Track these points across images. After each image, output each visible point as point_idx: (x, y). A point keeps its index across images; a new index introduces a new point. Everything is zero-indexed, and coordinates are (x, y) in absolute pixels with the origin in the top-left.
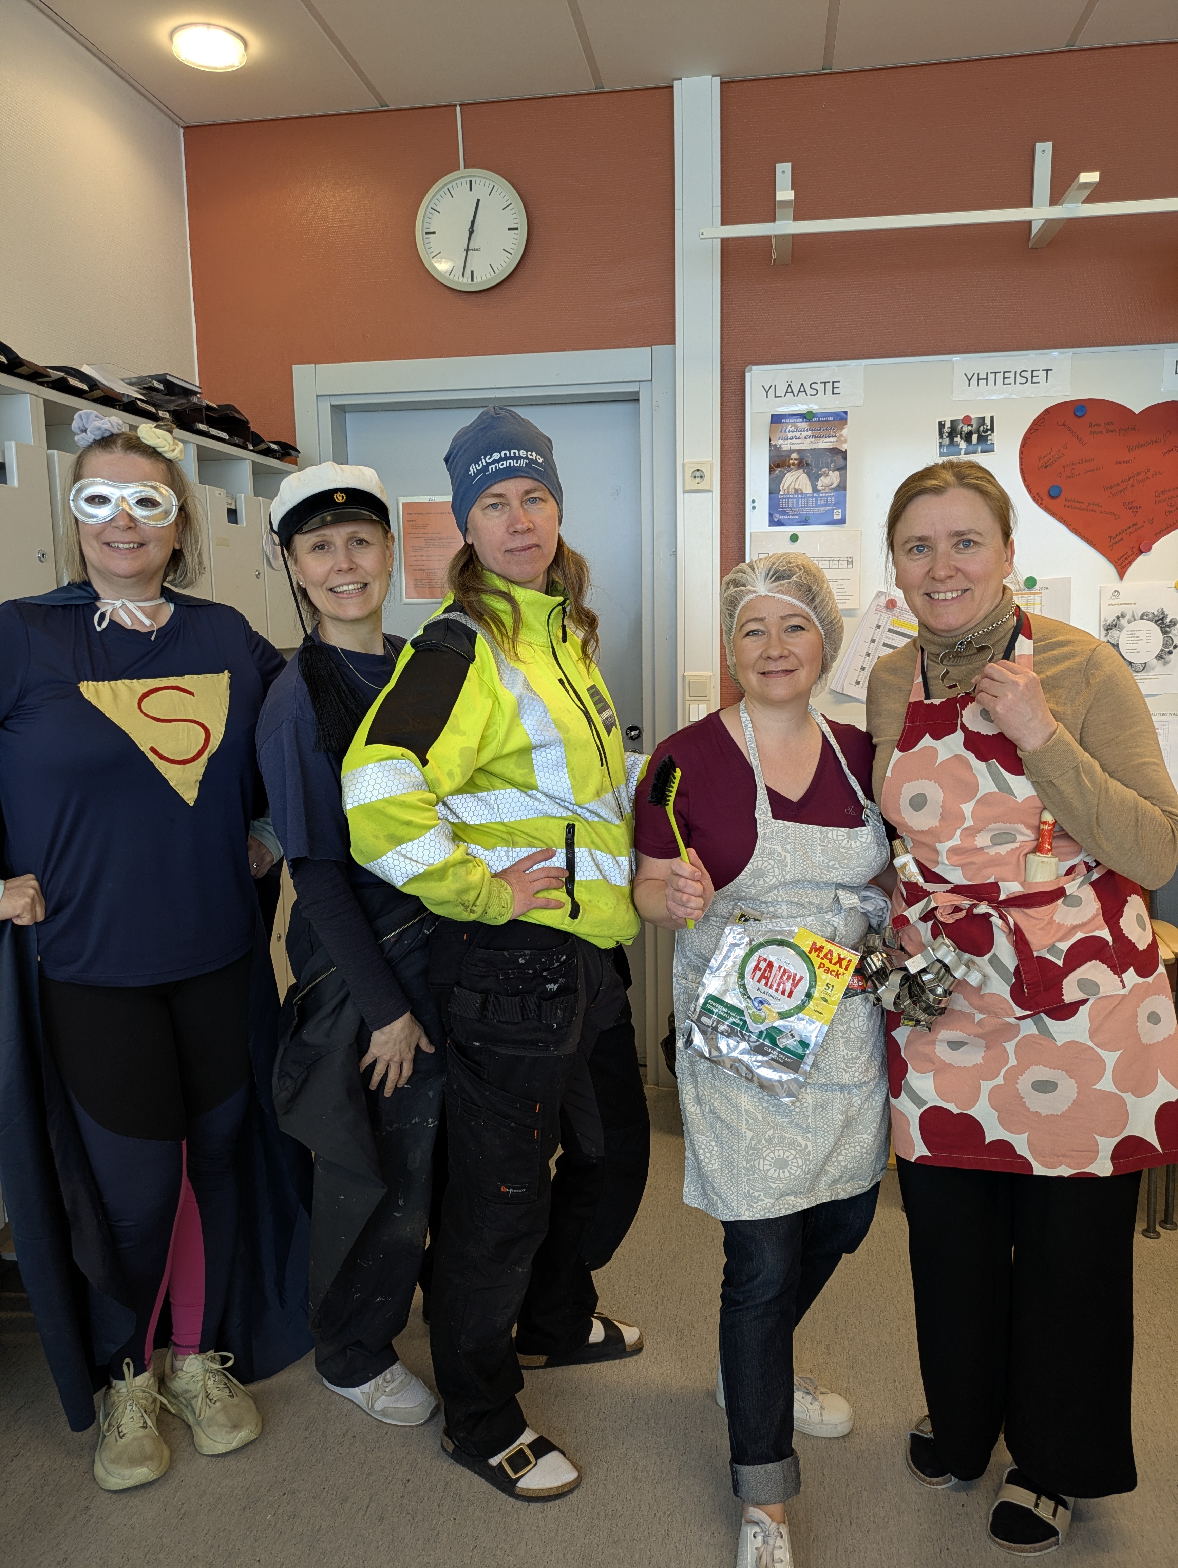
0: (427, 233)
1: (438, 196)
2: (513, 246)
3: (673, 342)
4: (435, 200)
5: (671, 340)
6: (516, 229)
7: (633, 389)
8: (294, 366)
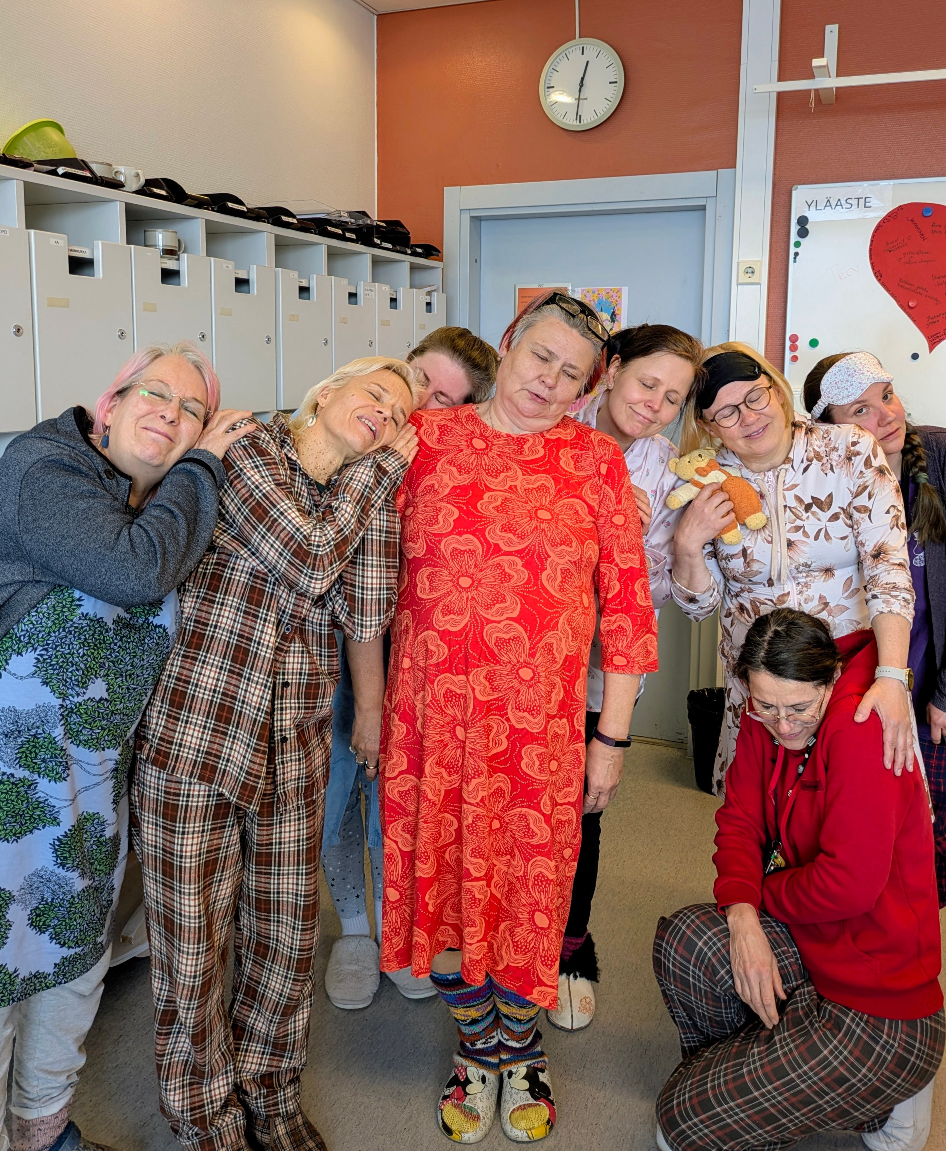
0: (548, 88)
1: (558, 60)
2: (613, 96)
3: (735, 167)
4: (555, 63)
5: (732, 164)
6: (616, 82)
7: (701, 202)
8: (445, 188)
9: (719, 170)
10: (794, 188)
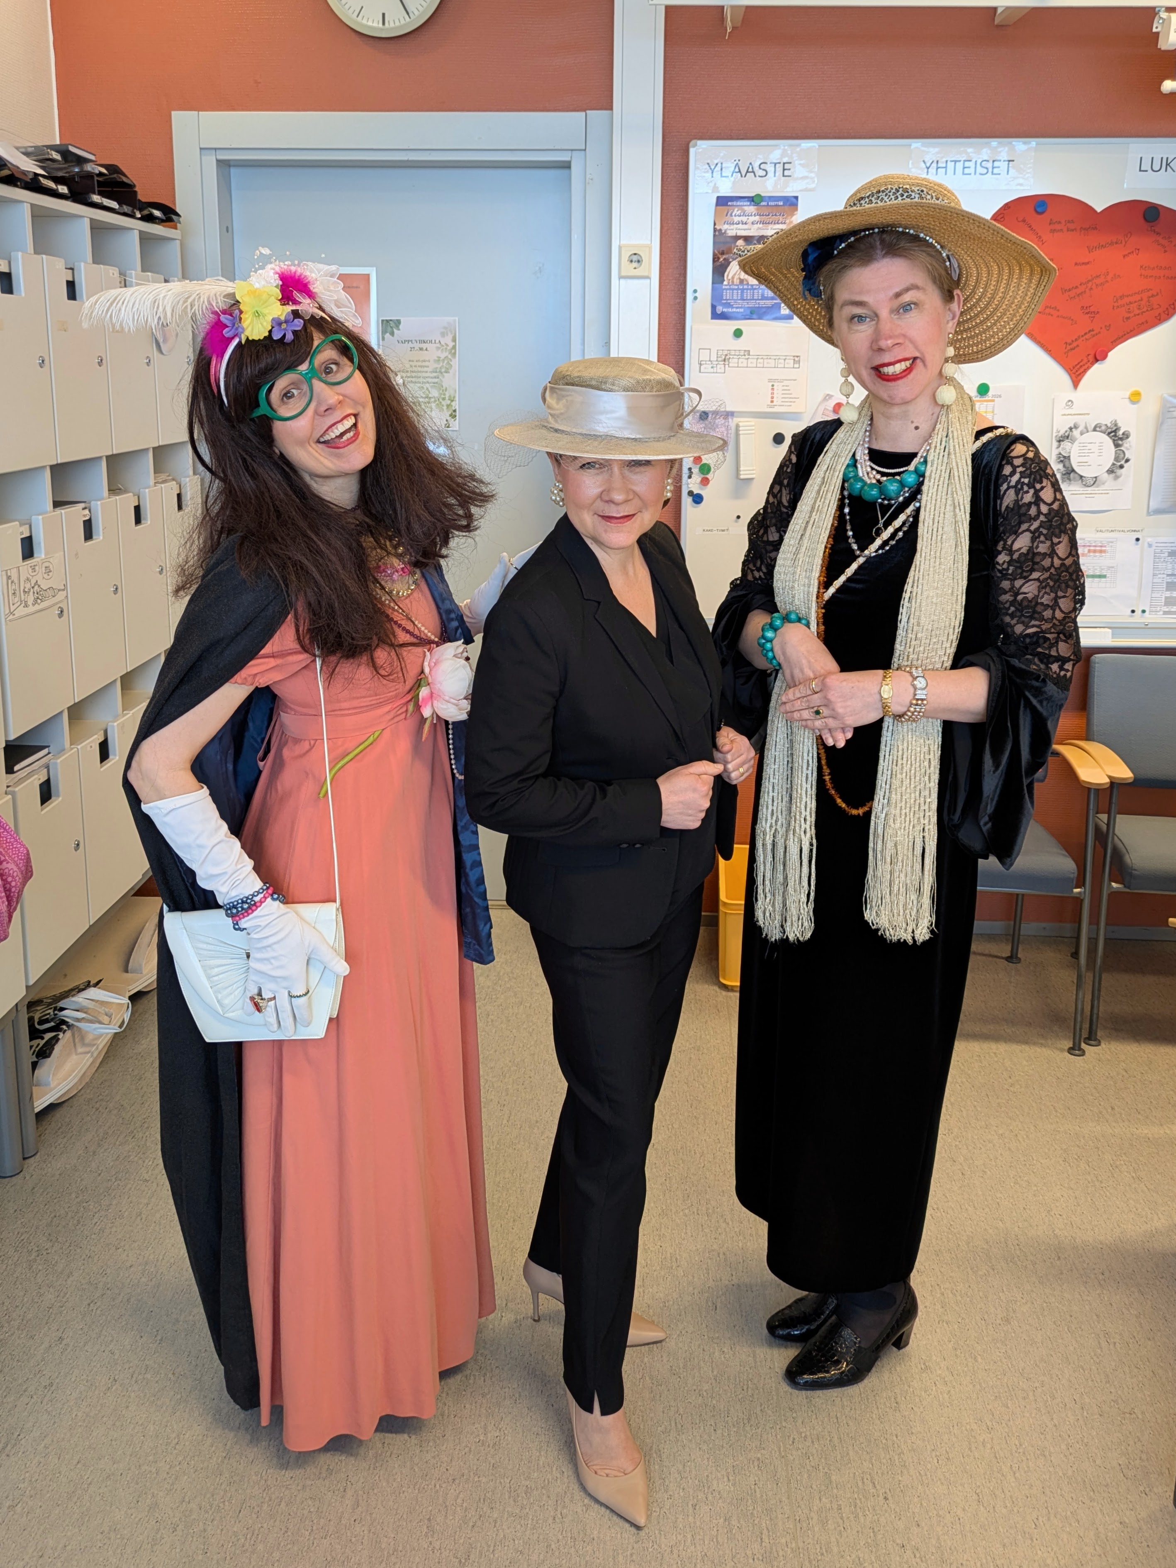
3: (610, 108)
5: (607, 104)
7: (563, 157)
8: (173, 113)
9: (588, 112)
10: (691, 144)
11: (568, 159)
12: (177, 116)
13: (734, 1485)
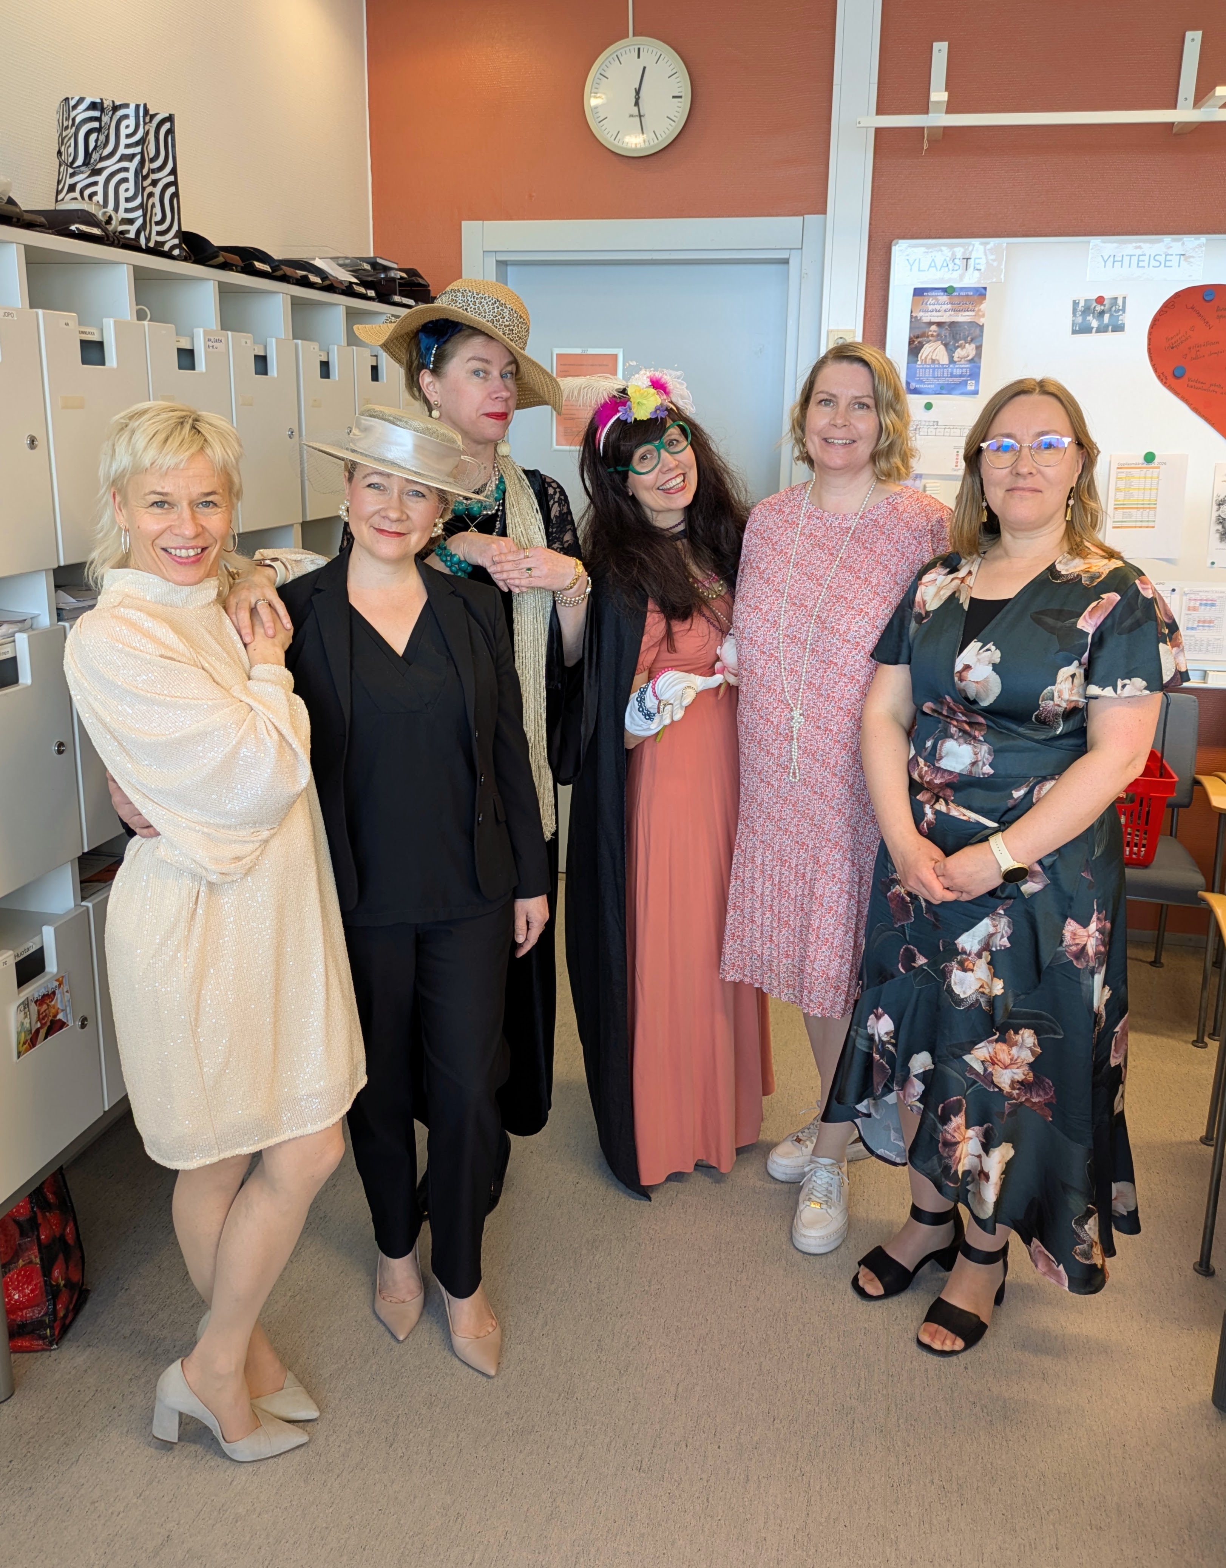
0: (595, 97)
1: (607, 63)
2: (677, 114)
3: (824, 212)
4: (604, 67)
5: (822, 209)
6: (680, 97)
7: (783, 255)
8: (463, 223)
9: (806, 216)
10: (894, 242)
11: (786, 256)
12: (467, 226)
13: (842, 1344)
